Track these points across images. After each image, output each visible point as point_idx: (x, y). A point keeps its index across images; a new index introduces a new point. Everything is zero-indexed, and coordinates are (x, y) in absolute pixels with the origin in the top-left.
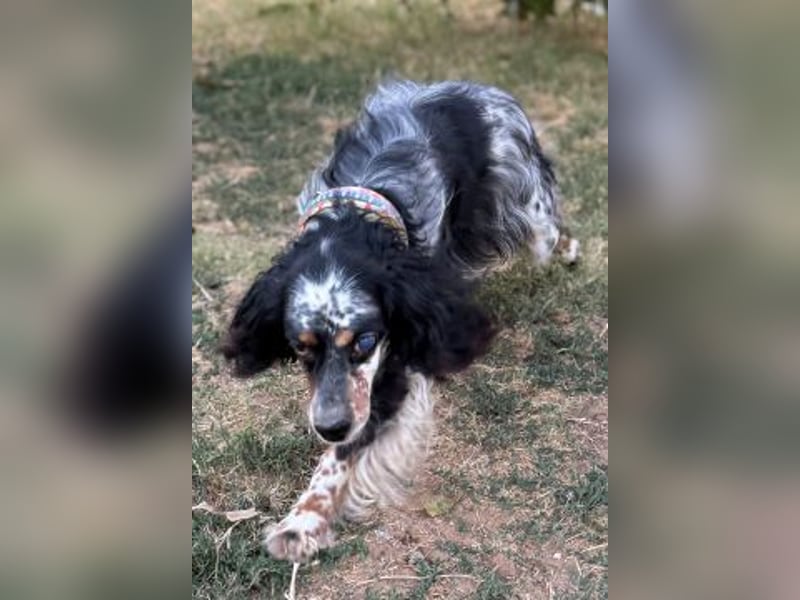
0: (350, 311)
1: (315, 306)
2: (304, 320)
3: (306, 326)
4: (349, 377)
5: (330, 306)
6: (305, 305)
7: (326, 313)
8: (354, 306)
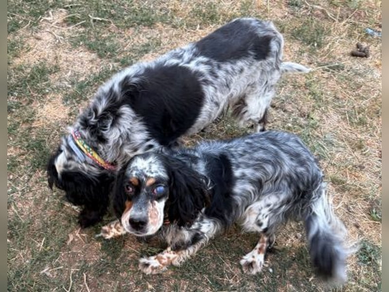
0: (156, 172)
1: (140, 167)
2: (134, 173)
3: (134, 176)
4: (149, 202)
5: (147, 169)
6: (136, 167)
7: (145, 171)
8: (158, 171)
